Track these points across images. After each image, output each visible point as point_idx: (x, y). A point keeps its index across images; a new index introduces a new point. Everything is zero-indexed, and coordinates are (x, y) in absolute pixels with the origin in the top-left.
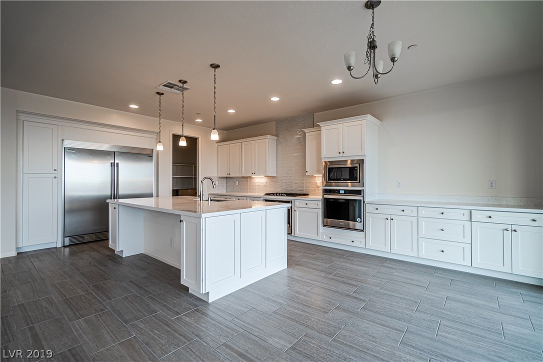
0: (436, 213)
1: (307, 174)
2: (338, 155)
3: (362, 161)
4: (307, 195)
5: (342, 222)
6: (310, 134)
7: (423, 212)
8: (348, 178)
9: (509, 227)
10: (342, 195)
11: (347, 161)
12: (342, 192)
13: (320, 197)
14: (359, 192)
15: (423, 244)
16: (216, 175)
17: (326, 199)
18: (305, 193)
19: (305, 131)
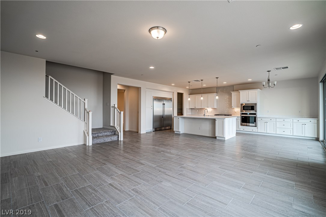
0: (282, 120)
1: (232, 108)
2: (247, 102)
3: (256, 104)
4: (231, 115)
5: (248, 124)
6: (234, 94)
7: (278, 120)
8: (251, 109)
9: (304, 123)
10: (248, 115)
12: (248, 114)
13: (240, 116)
14: (255, 114)
15: (278, 130)
16: (188, 108)
17: (242, 116)
18: (230, 114)
19: (232, 92)
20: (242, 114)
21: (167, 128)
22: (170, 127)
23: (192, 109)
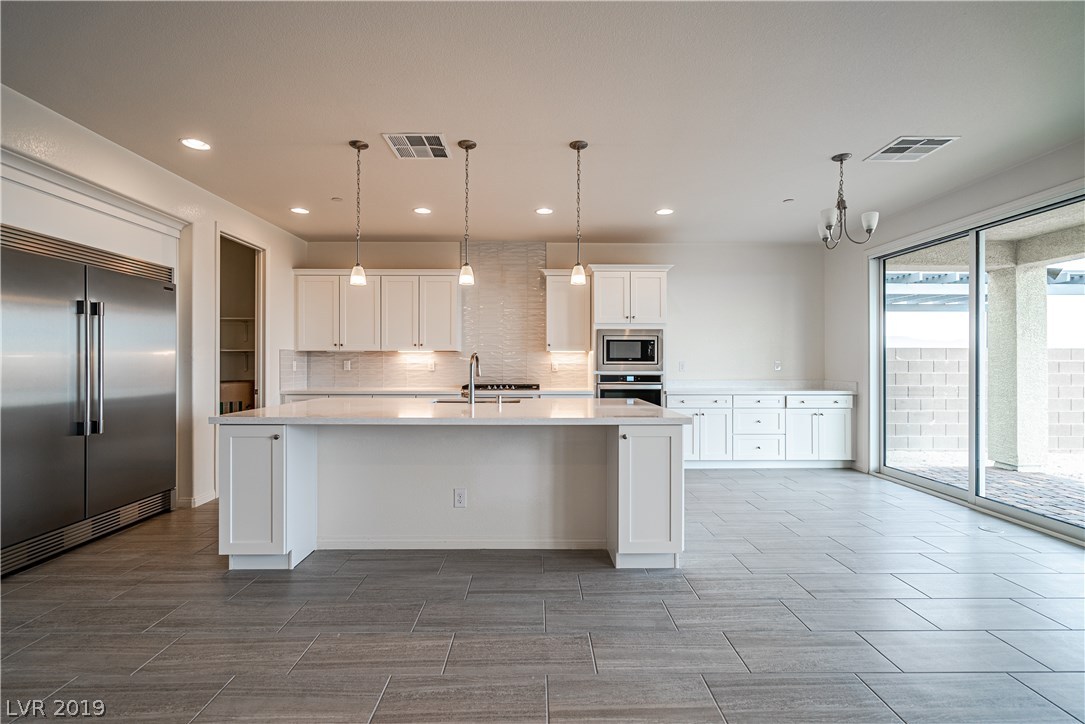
0: (752, 402)
2: (625, 321)
3: (660, 331)
4: (538, 386)
6: (555, 281)
7: (738, 401)
8: (639, 357)
9: (816, 411)
10: (630, 383)
11: (624, 331)
12: (629, 379)
13: (591, 387)
14: (657, 379)
15: (739, 442)
16: (292, 347)
17: (602, 391)
18: (530, 383)
19: (546, 272)
20: (605, 379)
21: (130, 513)
22: (154, 502)
23: (309, 353)
